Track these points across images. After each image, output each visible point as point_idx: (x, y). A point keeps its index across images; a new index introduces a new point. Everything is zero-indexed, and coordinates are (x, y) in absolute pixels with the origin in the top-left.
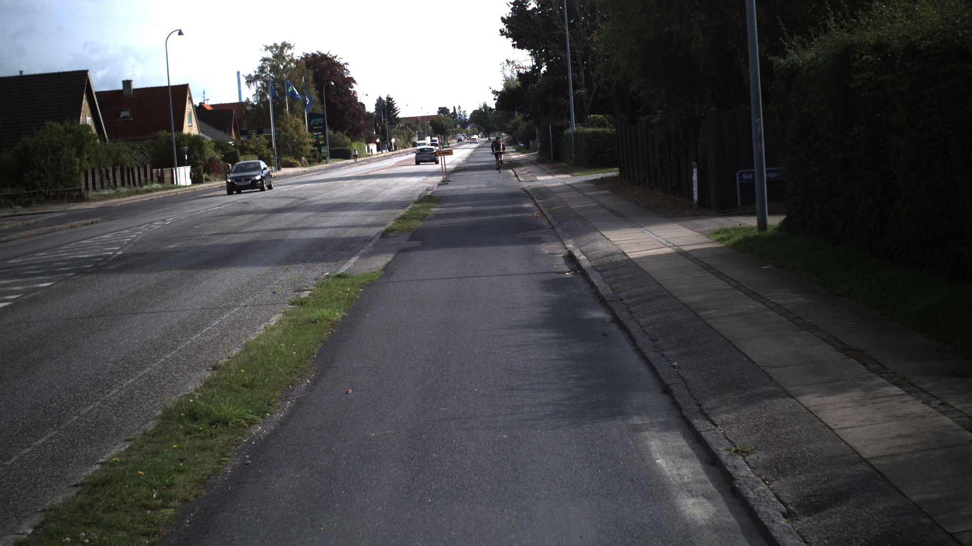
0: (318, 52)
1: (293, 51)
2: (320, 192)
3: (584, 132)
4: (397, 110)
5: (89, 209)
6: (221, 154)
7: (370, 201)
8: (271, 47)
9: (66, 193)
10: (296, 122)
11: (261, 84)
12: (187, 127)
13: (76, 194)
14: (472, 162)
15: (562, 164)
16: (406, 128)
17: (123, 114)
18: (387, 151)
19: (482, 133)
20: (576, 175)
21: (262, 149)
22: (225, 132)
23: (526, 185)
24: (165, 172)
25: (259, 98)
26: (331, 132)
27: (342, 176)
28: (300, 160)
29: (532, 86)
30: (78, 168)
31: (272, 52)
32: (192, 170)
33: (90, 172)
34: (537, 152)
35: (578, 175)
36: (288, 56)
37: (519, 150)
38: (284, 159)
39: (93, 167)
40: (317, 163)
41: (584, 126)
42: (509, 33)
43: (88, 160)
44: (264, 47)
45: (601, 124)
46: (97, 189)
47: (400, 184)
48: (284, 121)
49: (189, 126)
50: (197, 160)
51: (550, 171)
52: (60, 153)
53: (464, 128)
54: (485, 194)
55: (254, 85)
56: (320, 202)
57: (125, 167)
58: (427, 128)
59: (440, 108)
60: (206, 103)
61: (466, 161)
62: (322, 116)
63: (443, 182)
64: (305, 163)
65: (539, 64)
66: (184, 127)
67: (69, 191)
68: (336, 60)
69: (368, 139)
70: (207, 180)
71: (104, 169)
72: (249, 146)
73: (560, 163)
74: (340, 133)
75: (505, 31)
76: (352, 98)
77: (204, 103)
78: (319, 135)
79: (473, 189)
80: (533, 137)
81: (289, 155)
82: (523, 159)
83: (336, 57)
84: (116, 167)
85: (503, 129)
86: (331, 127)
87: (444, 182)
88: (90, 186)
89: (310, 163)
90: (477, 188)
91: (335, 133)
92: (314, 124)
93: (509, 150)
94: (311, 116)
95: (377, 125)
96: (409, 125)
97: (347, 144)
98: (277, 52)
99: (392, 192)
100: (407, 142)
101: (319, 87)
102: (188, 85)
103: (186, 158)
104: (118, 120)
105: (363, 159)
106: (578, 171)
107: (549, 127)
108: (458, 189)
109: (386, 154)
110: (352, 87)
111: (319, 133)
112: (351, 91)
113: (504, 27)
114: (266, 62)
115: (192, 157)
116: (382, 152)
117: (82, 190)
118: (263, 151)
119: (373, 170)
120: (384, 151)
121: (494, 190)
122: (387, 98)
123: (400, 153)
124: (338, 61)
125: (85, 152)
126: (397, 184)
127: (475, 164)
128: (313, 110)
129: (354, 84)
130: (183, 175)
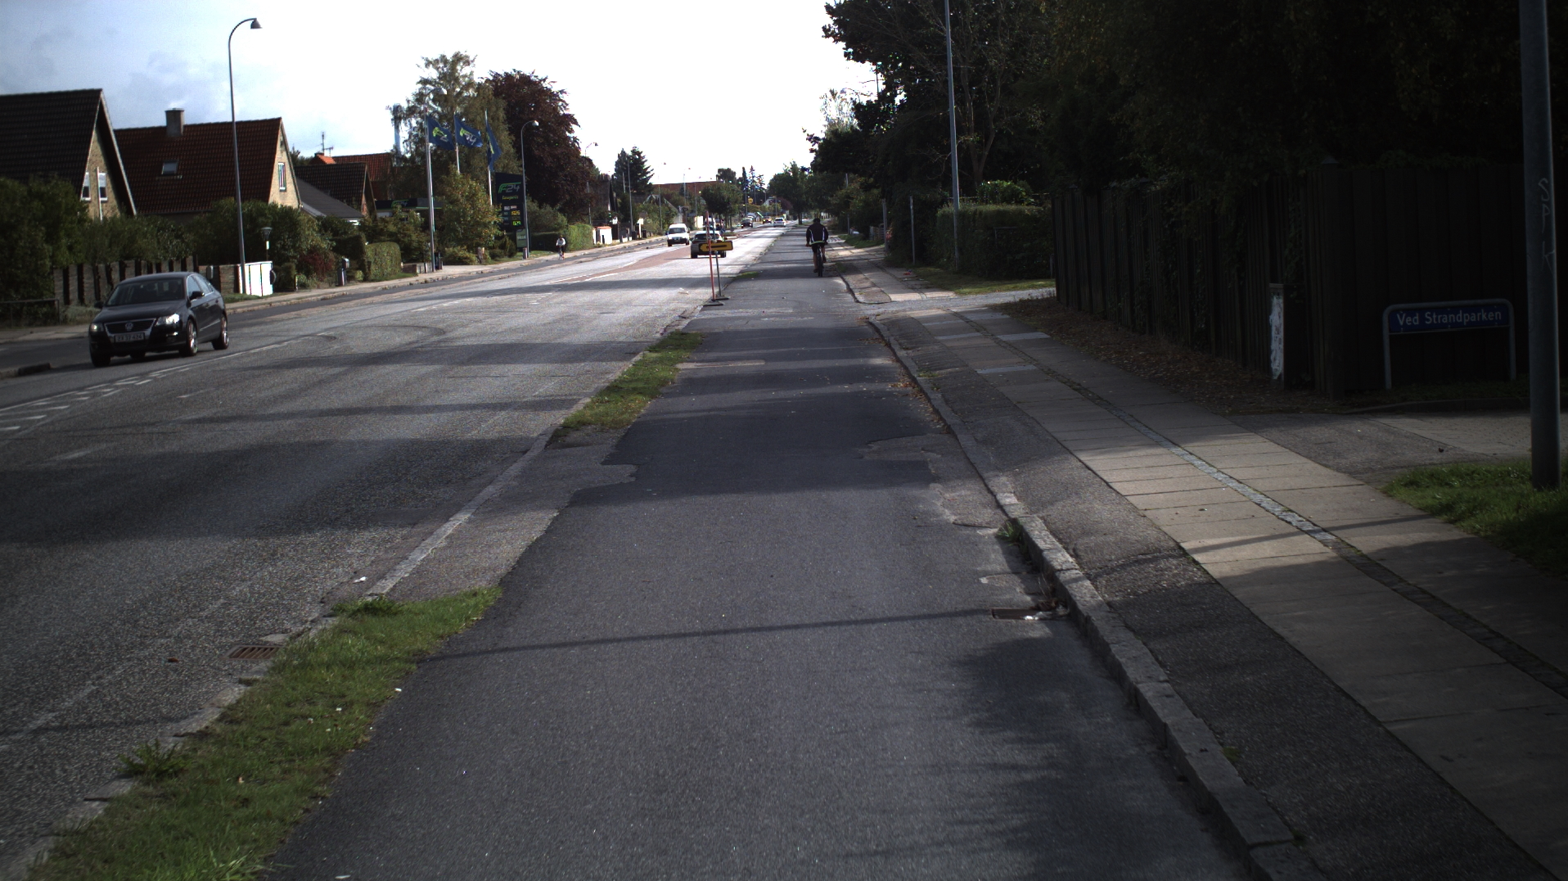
0: (514, 70)
1: (473, 69)
2: (480, 316)
3: (981, 213)
4: (649, 172)
5: (57, 339)
6: (330, 240)
7: (565, 340)
8: (437, 61)
9: (25, 308)
10: (470, 188)
11: (417, 123)
12: (278, 191)
13: (45, 310)
14: (771, 262)
15: (932, 269)
16: (663, 202)
17: (167, 168)
18: (631, 238)
19: (788, 212)
20: (965, 294)
21: (408, 232)
22: (349, 203)
23: (870, 311)
24: (222, 271)
25: (414, 147)
26: (535, 206)
27: (535, 285)
28: (476, 252)
29: (879, 127)
30: (48, 263)
31: (437, 69)
32: (274, 269)
33: (73, 271)
34: (883, 246)
35: (970, 293)
36: (465, 76)
37: (851, 242)
38: (449, 250)
39: (80, 261)
40: (506, 258)
41: (975, 200)
42: (840, 33)
43: (70, 248)
44: (424, 62)
45: (1012, 197)
46: (87, 302)
47: (633, 304)
48: (451, 186)
49: (281, 191)
50: (286, 250)
51: (913, 283)
52: (15, 236)
53: (759, 203)
54: (791, 330)
55: (406, 124)
56: (469, 342)
57: (142, 262)
58: (699, 201)
59: (719, 170)
60: (325, 155)
61: (759, 259)
62: (518, 178)
63: (713, 300)
64: (485, 258)
65: (890, 86)
66: (271, 193)
67: (30, 305)
68: (545, 85)
69: (597, 219)
70: (303, 286)
71: (102, 266)
72: (386, 227)
73: (928, 269)
74: (549, 208)
75: (832, 29)
76: (572, 149)
77: (322, 154)
78: (512, 210)
79: (769, 317)
80: (876, 219)
81: (460, 242)
82: (859, 258)
83: (544, 80)
84: (126, 262)
85: (823, 205)
86: (534, 196)
87: (715, 302)
88: (74, 295)
89: (495, 258)
90: (777, 316)
91: (540, 208)
92: (504, 191)
93: (834, 242)
94: (499, 179)
95: (615, 195)
96: (668, 197)
97: (561, 227)
98: (445, 70)
99: (614, 321)
100: (663, 224)
101: (514, 131)
102: (279, 119)
103: (268, 247)
104: (157, 179)
105: (587, 252)
106: (967, 284)
107: (909, 202)
108: (739, 318)
109: (627, 245)
110: (571, 131)
111: (512, 207)
112: (569, 138)
113: (831, 22)
114: (428, 86)
115: (279, 246)
116: (621, 241)
117: (56, 303)
118: (410, 236)
119: (596, 272)
120: (625, 240)
121: (809, 321)
122: (633, 151)
123: (651, 243)
124: (549, 87)
125: (62, 233)
126: (629, 303)
127: (776, 266)
128: (504, 168)
129: (574, 127)
130: (257, 277)
